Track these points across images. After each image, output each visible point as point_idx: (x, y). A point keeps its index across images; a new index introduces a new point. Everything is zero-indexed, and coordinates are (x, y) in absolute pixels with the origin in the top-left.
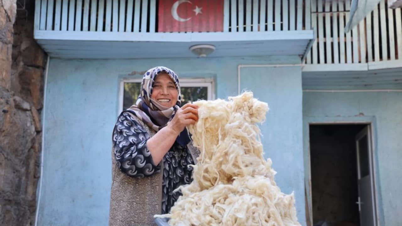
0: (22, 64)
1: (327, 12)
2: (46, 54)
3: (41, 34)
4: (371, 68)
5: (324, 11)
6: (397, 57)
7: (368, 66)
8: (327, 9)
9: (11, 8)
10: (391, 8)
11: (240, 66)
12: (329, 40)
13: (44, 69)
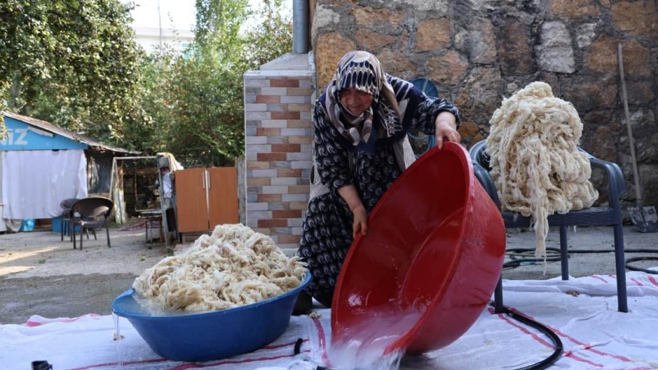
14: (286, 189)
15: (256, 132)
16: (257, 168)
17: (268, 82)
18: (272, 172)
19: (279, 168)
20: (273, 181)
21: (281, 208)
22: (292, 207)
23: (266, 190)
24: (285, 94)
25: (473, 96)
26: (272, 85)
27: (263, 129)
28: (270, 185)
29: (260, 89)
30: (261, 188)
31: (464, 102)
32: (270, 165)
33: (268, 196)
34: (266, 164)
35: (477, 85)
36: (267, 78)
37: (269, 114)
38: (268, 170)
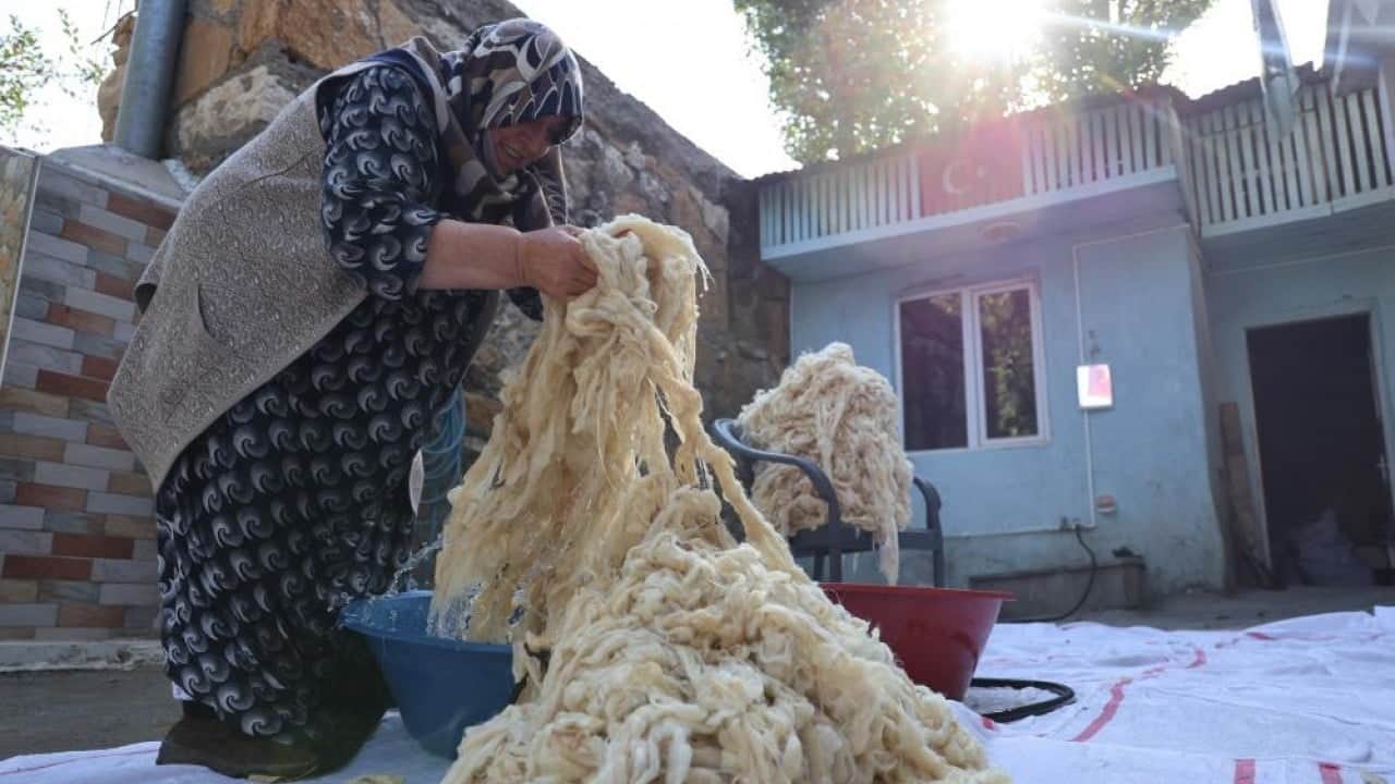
0: (755, 298)
1: (1244, 127)
2: (787, 282)
3: (771, 252)
4: (1338, 210)
5: (1237, 125)
6: (1389, 181)
7: (1332, 208)
8: (1244, 121)
9: (720, 226)
10: (1338, 95)
11: (1074, 248)
12: (1251, 175)
13: (787, 300)
14: (103, 479)
15: (45, 312)
16: (31, 409)
17: (103, 196)
18: (74, 429)
19: (93, 421)
20: (71, 453)
21: (79, 527)
22: (112, 529)
23: (45, 473)
24: (142, 240)
25: (505, 353)
26: (110, 208)
27: (68, 309)
28: (61, 461)
29: (77, 206)
30: (34, 464)
31: (492, 360)
32: (70, 409)
33: (51, 491)
34: (61, 402)
35: (512, 335)
36: (102, 185)
37: (90, 276)
38: (63, 421)
